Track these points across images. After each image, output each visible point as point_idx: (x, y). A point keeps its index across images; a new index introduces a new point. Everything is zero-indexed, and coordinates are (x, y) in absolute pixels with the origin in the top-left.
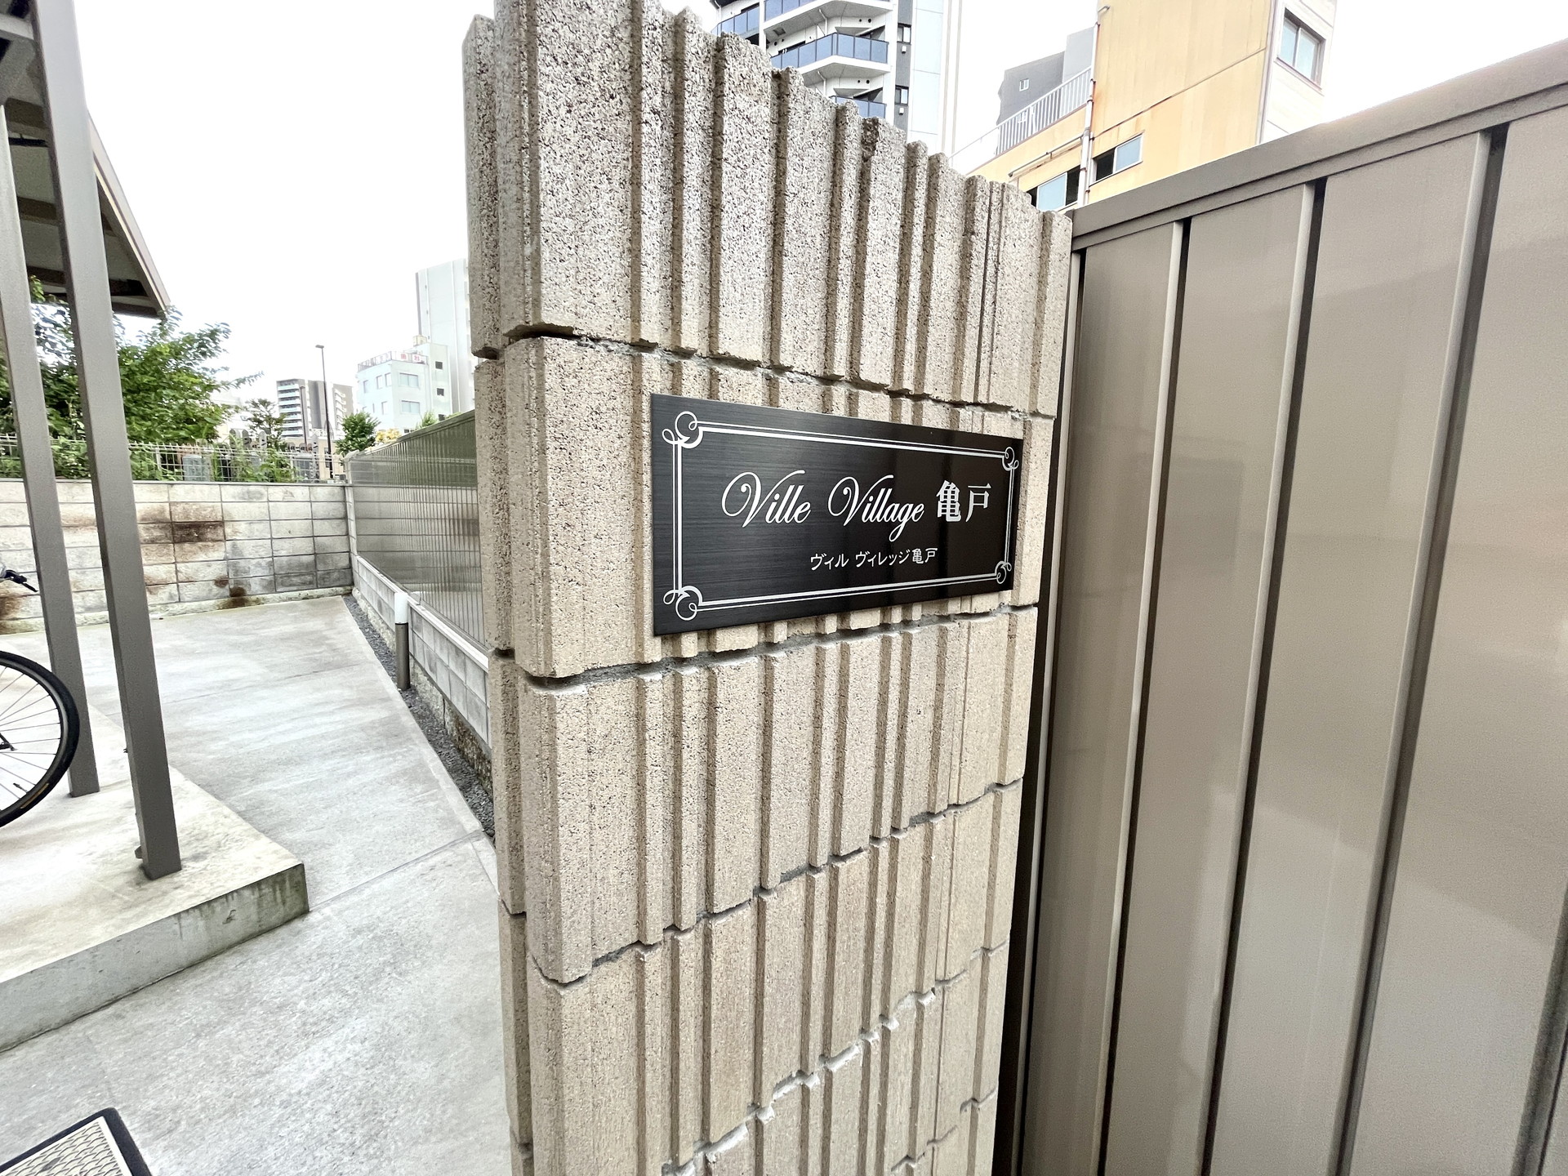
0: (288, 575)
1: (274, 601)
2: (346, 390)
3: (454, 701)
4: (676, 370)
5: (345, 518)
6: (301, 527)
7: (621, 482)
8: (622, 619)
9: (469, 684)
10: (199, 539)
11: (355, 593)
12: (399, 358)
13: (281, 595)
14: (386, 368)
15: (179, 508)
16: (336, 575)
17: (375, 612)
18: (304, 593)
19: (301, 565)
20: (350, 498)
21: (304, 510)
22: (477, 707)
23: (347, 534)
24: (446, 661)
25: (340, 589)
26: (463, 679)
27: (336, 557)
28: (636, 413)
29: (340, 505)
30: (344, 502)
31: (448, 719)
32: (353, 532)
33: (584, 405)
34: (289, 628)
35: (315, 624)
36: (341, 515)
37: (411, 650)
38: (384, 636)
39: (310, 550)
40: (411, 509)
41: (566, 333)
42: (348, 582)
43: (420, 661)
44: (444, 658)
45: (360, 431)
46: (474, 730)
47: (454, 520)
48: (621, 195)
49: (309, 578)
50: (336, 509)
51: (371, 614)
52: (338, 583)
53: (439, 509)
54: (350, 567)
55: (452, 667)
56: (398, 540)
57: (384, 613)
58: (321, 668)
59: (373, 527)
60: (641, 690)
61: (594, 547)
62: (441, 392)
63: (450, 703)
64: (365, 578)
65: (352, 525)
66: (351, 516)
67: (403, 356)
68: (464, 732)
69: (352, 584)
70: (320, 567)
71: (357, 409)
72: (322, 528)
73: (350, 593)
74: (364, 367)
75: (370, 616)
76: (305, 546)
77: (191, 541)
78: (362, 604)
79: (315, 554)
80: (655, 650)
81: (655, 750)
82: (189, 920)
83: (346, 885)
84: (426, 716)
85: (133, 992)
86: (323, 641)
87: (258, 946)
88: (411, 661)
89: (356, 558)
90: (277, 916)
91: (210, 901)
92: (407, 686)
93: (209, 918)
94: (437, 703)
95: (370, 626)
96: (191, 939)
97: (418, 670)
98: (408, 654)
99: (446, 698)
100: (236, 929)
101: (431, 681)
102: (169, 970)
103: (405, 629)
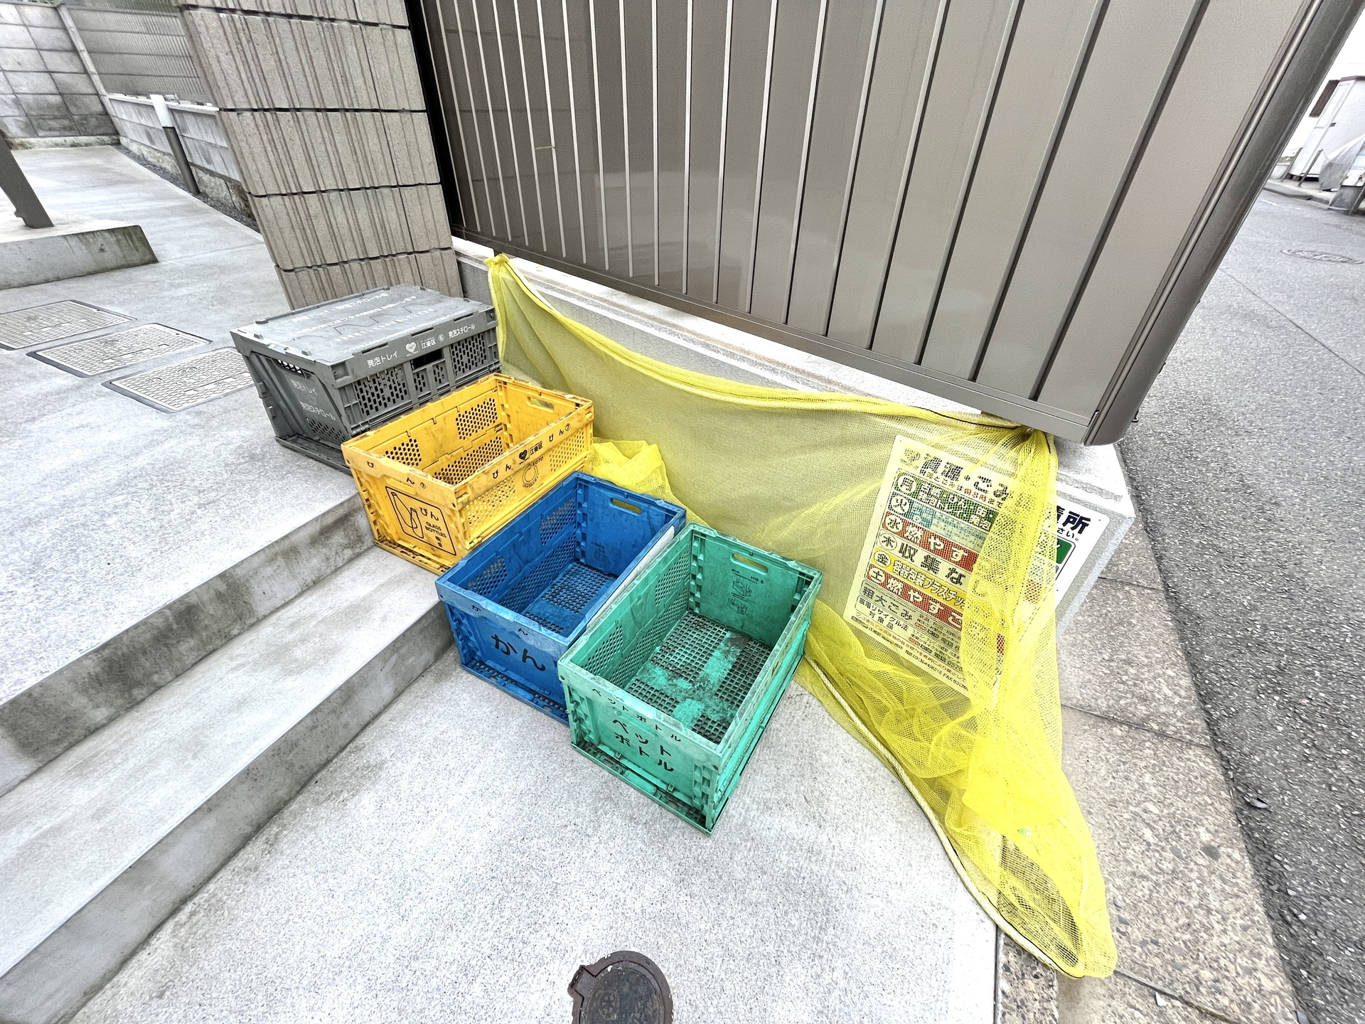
0: (41, 117)
1: (40, 146)
3: (233, 176)
5: (73, 49)
6: (29, 58)
11: (123, 141)
13: (46, 140)
16: (93, 121)
17: (148, 147)
18: (70, 139)
19: (50, 106)
20: (69, 22)
21: (23, 36)
23: (85, 70)
24: (213, 142)
25: (106, 138)
27: (86, 100)
29: (60, 34)
30: (64, 28)
31: (234, 199)
32: (91, 68)
35: (97, 161)
36: (66, 46)
37: (189, 160)
38: (161, 163)
39: (52, 88)
42: (110, 129)
43: (198, 162)
44: (210, 139)
49: (66, 122)
50: (57, 37)
51: (145, 151)
52: (101, 131)
54: (105, 111)
57: (156, 140)
58: (112, 183)
59: (112, 63)
63: (231, 181)
64: (124, 117)
65: (87, 59)
66: (81, 46)
69: (115, 128)
70: (73, 110)
72: (53, 61)
73: (117, 144)
75: (145, 154)
76: (45, 83)
78: (134, 148)
79: (60, 94)
82: (74, 242)
83: (179, 255)
84: (219, 205)
85: (59, 279)
86: (106, 170)
87: (130, 271)
88: (192, 168)
89: (107, 97)
90: (136, 257)
91: (82, 234)
92: (197, 192)
93: (87, 244)
94: (223, 192)
95: (149, 163)
96: (81, 256)
97: (201, 174)
98: (188, 164)
99: (227, 180)
100: (109, 257)
101: (212, 173)
102: (76, 272)
103: (173, 134)
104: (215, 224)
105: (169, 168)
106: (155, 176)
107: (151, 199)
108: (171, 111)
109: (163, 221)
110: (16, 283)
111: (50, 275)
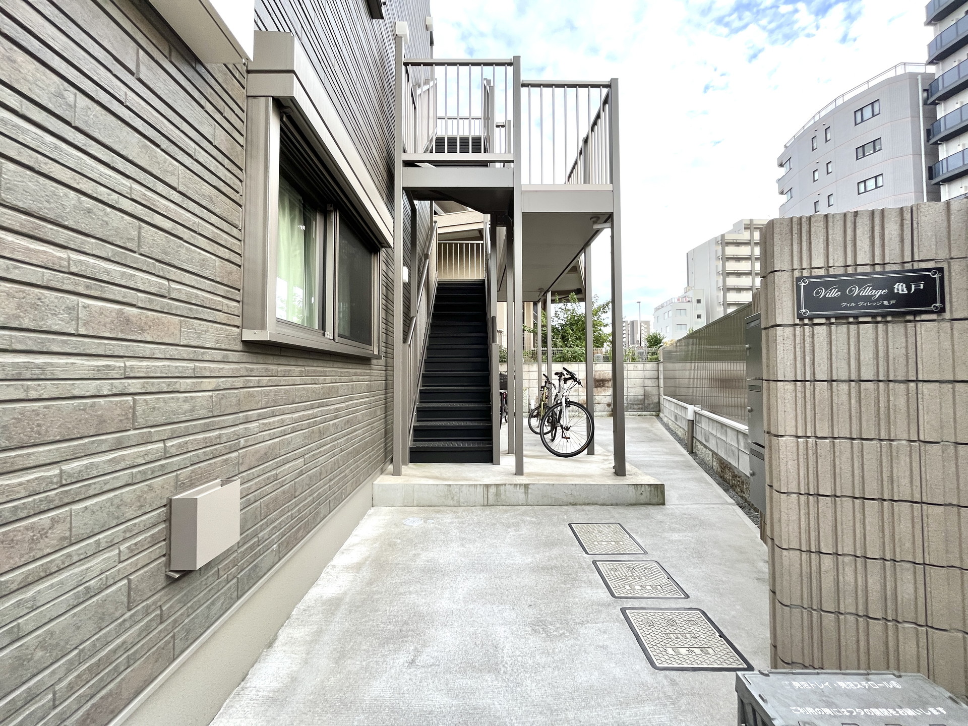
0: (633, 404)
2: (647, 323)
3: (719, 453)
4: (802, 272)
5: (658, 378)
6: (639, 382)
7: (790, 292)
8: (791, 316)
9: (729, 441)
10: (603, 386)
11: (661, 415)
12: (676, 301)
13: (631, 412)
14: (669, 308)
15: (598, 373)
16: (652, 406)
17: (674, 420)
18: (639, 413)
19: (638, 400)
20: (661, 368)
21: (641, 374)
22: (732, 451)
23: (658, 386)
24: (715, 434)
25: (654, 413)
26: (725, 439)
27: (653, 397)
28: (793, 282)
29: (656, 373)
30: (658, 370)
31: (715, 464)
32: (661, 385)
33: (782, 281)
34: (636, 426)
35: (645, 425)
36: (656, 377)
37: (695, 436)
38: (678, 432)
39: (642, 393)
40: (689, 374)
41: (779, 271)
42: (657, 409)
43: (699, 438)
44: (714, 432)
45: (655, 341)
46: (730, 464)
47: (711, 379)
48: (789, 247)
49: (641, 406)
50: (653, 374)
51: (670, 423)
52: (654, 410)
53: (705, 374)
54: (659, 402)
55: (719, 435)
56: (682, 389)
57: (680, 422)
58: (651, 440)
59: (671, 383)
60: (795, 330)
61: (784, 303)
62: (699, 316)
63: (717, 454)
65: (662, 382)
66: (661, 377)
67: (678, 300)
68: (725, 466)
69: (660, 411)
70: (646, 401)
71: (652, 331)
72: (648, 383)
73: (658, 416)
74: (657, 309)
75: (670, 424)
76: (640, 391)
77: (600, 387)
78: (665, 420)
79: (644, 395)
80: (797, 321)
81: (798, 340)
82: (631, 488)
83: (677, 502)
84: (702, 464)
85: (617, 505)
86: (649, 431)
87: (650, 507)
88: (694, 440)
89: (663, 397)
90: (655, 501)
91: (637, 485)
92: (692, 452)
93: (636, 490)
94: (709, 457)
95: (670, 429)
96: (631, 495)
97: (698, 444)
98: (693, 437)
99: (714, 453)
100: (643, 499)
101: (706, 447)
102: (625, 503)
103: (692, 423)
104: (700, 480)
105: (680, 434)
106: (672, 438)
107: (667, 454)
108: (695, 413)
109: (671, 472)
110: (599, 503)
111: (614, 502)
